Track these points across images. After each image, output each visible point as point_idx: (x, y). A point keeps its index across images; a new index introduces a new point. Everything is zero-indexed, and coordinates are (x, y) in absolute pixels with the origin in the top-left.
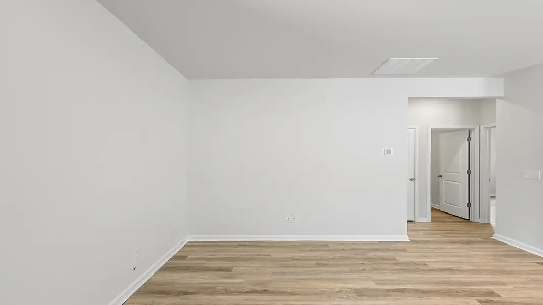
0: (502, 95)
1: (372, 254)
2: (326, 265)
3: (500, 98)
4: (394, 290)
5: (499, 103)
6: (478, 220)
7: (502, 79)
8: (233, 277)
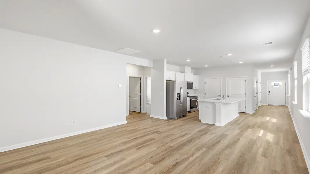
0: (153, 67)
1: (118, 131)
2: (102, 139)
3: (152, 67)
4: (135, 139)
5: (152, 69)
6: (143, 112)
7: (152, 62)
8: (52, 161)
